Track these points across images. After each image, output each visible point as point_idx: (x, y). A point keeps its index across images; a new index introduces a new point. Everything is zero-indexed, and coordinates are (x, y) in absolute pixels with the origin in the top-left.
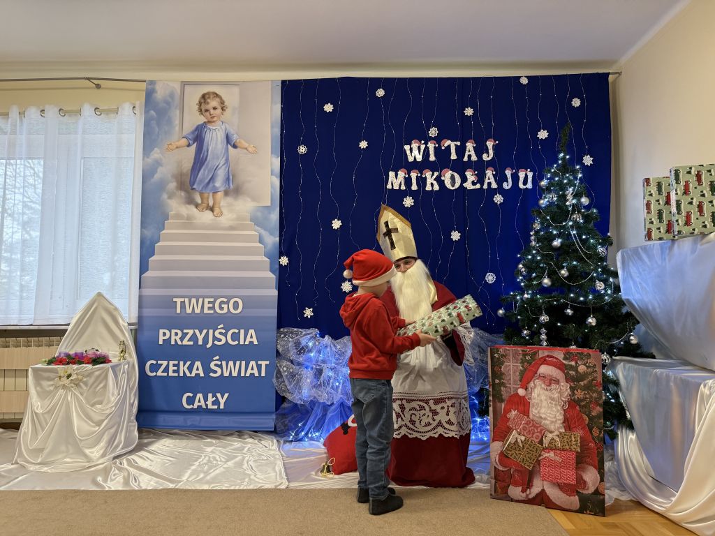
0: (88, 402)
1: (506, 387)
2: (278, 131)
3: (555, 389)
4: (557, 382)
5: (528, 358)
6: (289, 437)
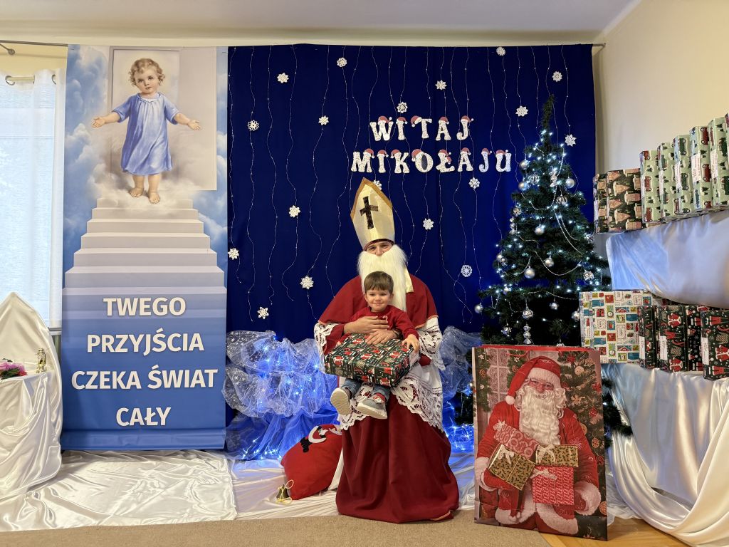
1: (492, 394)
2: (224, 104)
3: (550, 396)
4: (551, 387)
5: (516, 360)
6: (242, 455)
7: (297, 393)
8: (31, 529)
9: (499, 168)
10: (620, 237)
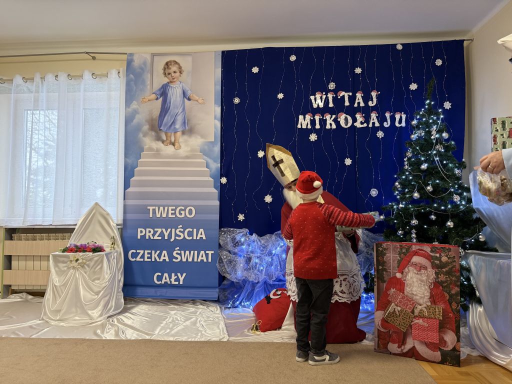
0: (90, 279)
1: (387, 272)
2: (219, 88)
3: (424, 274)
4: (426, 268)
5: (404, 250)
6: (228, 305)
7: (262, 268)
8: (113, 339)
9: (397, 125)
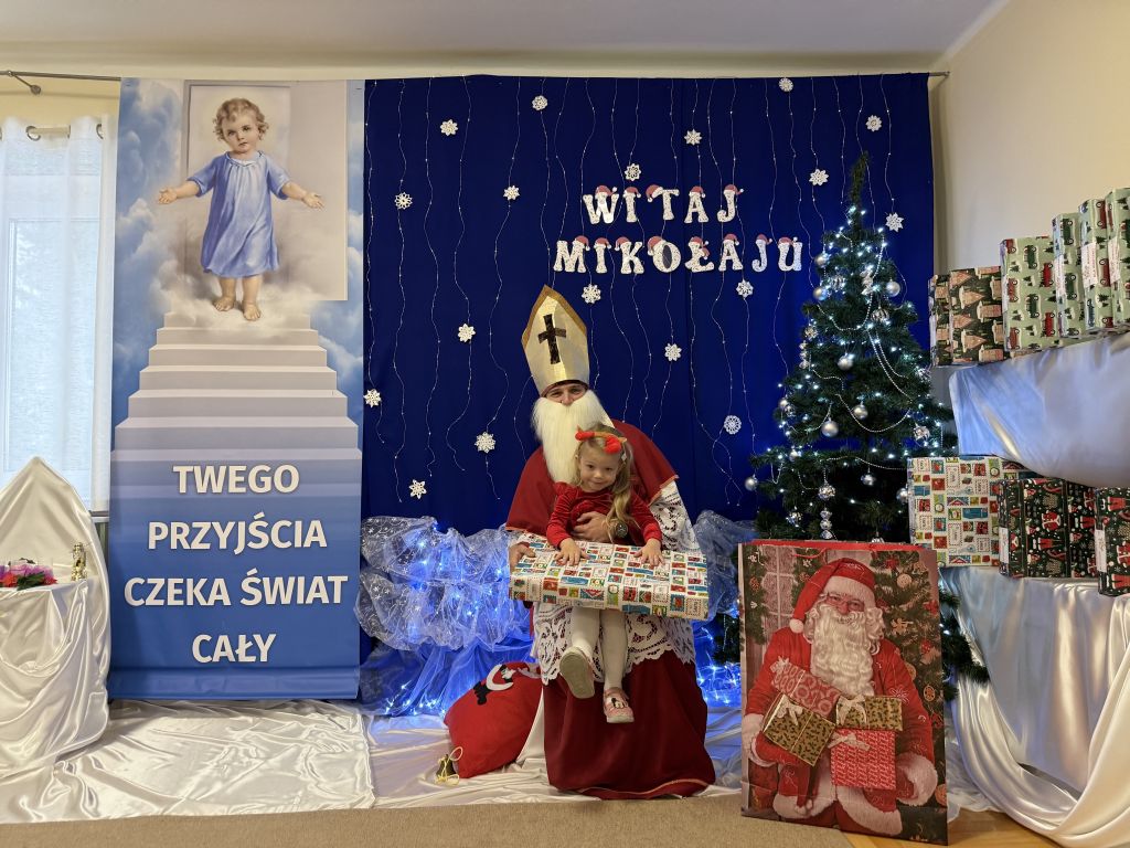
0: (11, 659)
1: (768, 616)
2: (359, 168)
3: (858, 620)
4: (861, 606)
5: (806, 563)
6: (384, 708)
7: (470, 613)
8: (60, 819)
9: (783, 266)
10: (972, 373)
